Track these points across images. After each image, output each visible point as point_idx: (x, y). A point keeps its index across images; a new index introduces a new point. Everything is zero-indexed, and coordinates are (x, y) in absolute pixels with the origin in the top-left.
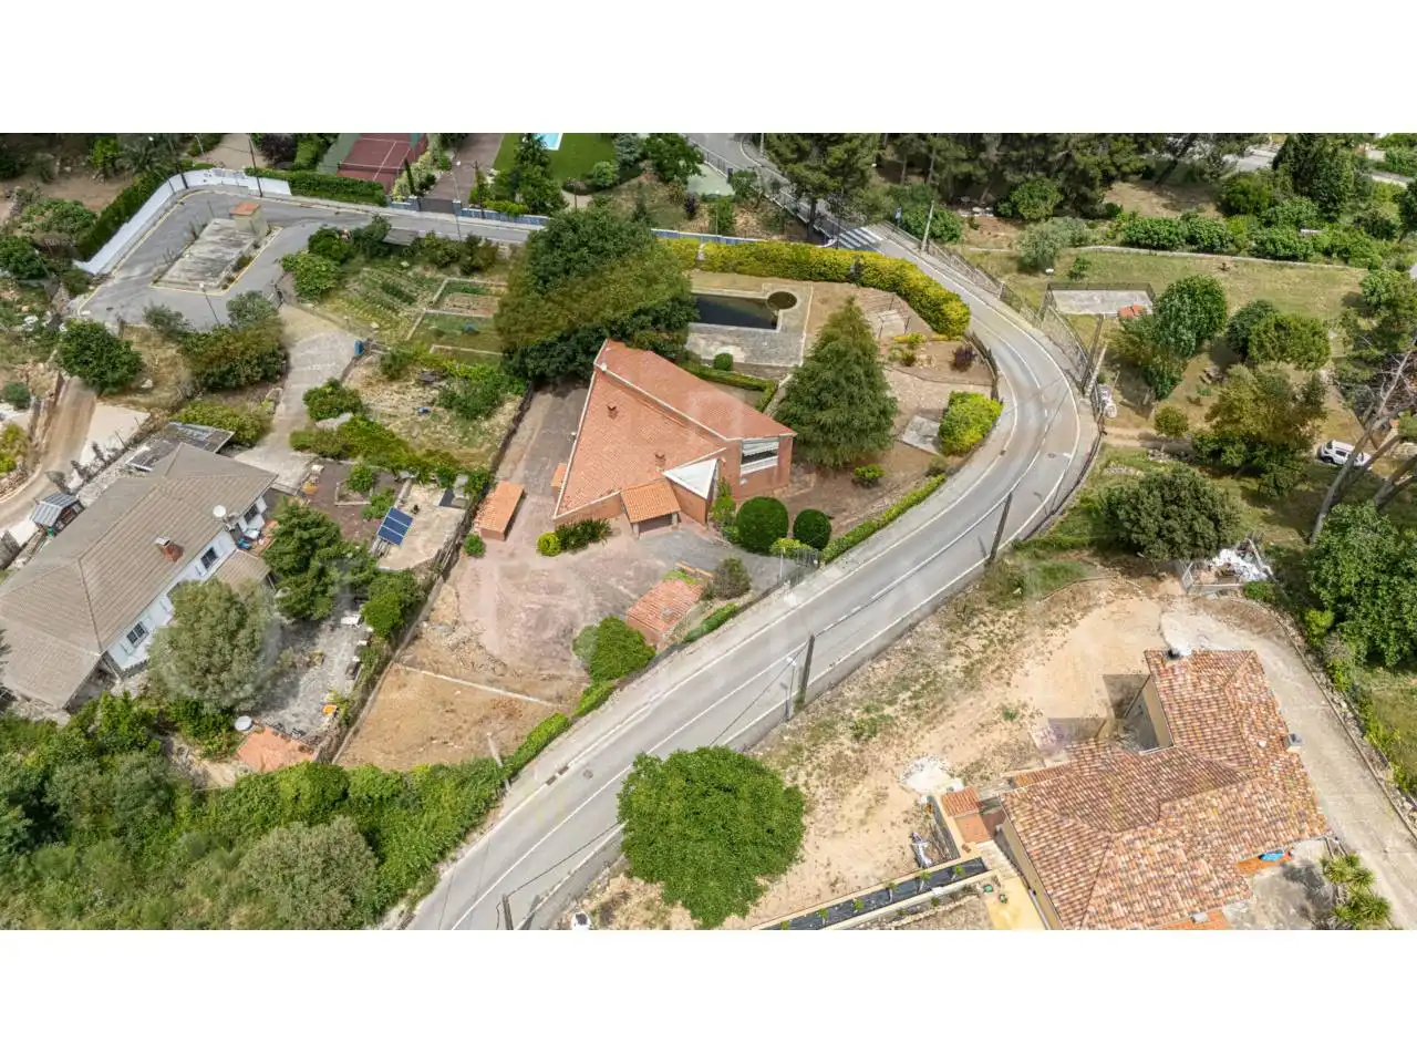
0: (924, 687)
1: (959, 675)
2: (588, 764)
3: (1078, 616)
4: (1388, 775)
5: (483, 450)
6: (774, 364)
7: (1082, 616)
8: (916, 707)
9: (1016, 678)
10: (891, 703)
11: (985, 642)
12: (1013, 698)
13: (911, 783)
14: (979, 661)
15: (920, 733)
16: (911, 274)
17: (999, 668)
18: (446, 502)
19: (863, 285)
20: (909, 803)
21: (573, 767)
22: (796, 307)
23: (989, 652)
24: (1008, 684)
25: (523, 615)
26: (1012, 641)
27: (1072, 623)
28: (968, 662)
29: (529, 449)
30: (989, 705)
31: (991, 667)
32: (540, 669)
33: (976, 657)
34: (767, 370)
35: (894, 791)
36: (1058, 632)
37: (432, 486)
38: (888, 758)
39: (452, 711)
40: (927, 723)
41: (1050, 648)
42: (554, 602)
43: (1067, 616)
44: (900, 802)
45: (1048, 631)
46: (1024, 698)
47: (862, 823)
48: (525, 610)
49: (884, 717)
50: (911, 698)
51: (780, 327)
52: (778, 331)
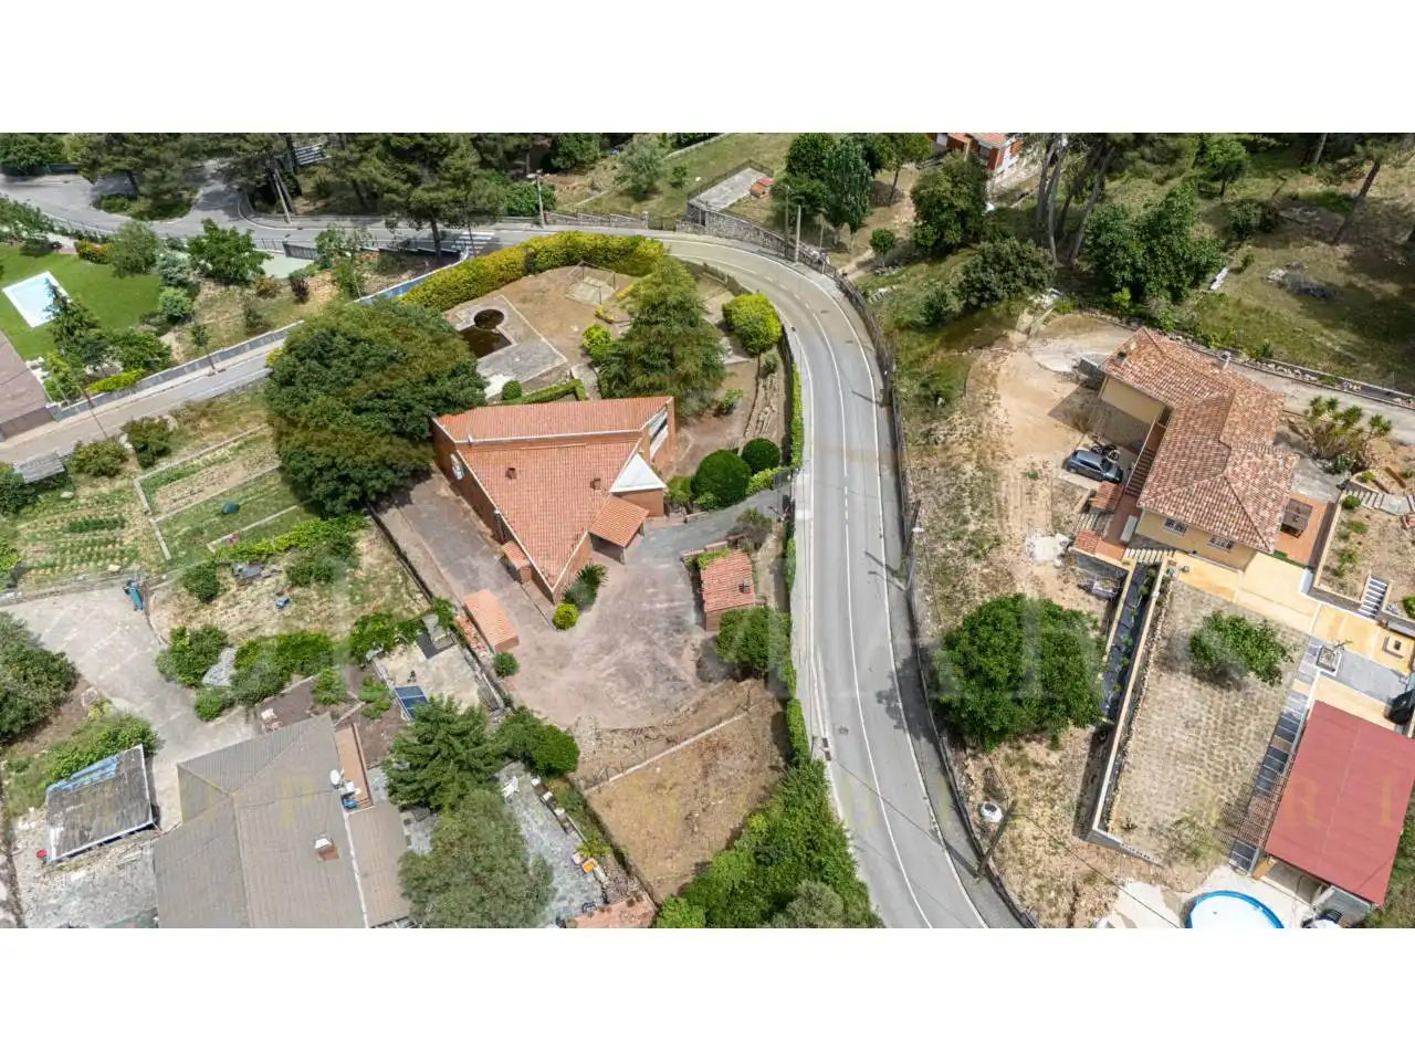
0: (971, 497)
1: (979, 474)
2: (833, 725)
3: (993, 391)
4: (1244, 357)
5: (388, 594)
6: (544, 371)
7: (995, 387)
8: (983, 512)
9: (1009, 452)
10: (966, 521)
11: (966, 444)
12: (1022, 464)
13: (1039, 558)
14: (979, 458)
15: (1005, 525)
16: (581, 240)
17: (993, 453)
18: (430, 651)
19: (541, 271)
20: (1052, 570)
21: (828, 735)
22: (506, 318)
23: (976, 448)
24: (1010, 459)
25: (610, 684)
26: (980, 432)
27: (996, 396)
28: (974, 463)
29: (439, 564)
30: (1016, 478)
31: (989, 456)
32: (676, 710)
33: (975, 456)
34: (545, 378)
35: (1038, 571)
36: (995, 408)
37: (400, 648)
38: (1009, 555)
39: (675, 784)
40: (1001, 516)
41: (1003, 420)
42: (621, 655)
43: (988, 394)
44: (1048, 574)
45: (990, 411)
46: (1028, 460)
48: (606, 680)
49: (973, 534)
50: (973, 509)
51: (512, 340)
52: (514, 344)
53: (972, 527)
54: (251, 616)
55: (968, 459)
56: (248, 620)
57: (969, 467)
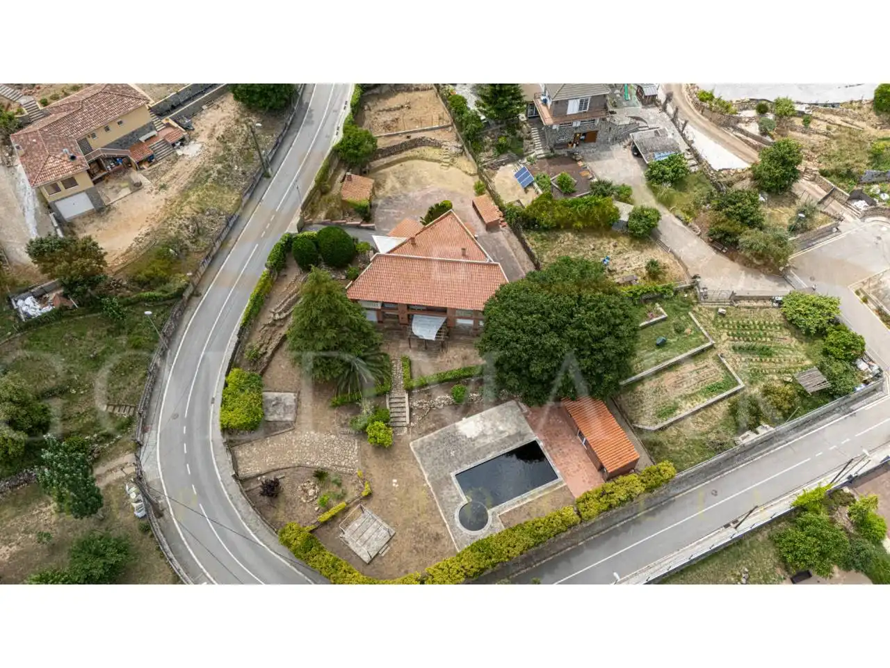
0: (206, 181)
3: (134, 245)
7: (131, 245)
8: (207, 171)
9: (163, 203)
10: (219, 172)
11: (182, 212)
12: (163, 194)
13: (200, 145)
14: (183, 202)
15: (202, 163)
17: (172, 204)
20: (198, 140)
22: (457, 516)
23: (179, 208)
24: (166, 199)
26: (168, 218)
27: (136, 239)
28: (188, 200)
30: (174, 187)
31: (176, 203)
35: (206, 141)
36: (144, 233)
38: (213, 150)
41: (148, 224)
43: (141, 242)
44: (203, 138)
46: (157, 197)
47: (215, 126)
49: (220, 162)
50: (211, 174)
51: (454, 479)
52: (453, 475)
53: (219, 166)
54: (624, 262)
55: (189, 203)
56: (625, 259)
57: (193, 198)
